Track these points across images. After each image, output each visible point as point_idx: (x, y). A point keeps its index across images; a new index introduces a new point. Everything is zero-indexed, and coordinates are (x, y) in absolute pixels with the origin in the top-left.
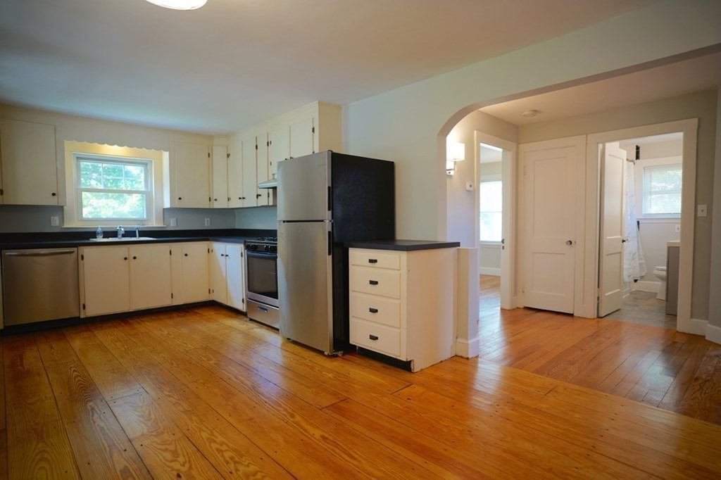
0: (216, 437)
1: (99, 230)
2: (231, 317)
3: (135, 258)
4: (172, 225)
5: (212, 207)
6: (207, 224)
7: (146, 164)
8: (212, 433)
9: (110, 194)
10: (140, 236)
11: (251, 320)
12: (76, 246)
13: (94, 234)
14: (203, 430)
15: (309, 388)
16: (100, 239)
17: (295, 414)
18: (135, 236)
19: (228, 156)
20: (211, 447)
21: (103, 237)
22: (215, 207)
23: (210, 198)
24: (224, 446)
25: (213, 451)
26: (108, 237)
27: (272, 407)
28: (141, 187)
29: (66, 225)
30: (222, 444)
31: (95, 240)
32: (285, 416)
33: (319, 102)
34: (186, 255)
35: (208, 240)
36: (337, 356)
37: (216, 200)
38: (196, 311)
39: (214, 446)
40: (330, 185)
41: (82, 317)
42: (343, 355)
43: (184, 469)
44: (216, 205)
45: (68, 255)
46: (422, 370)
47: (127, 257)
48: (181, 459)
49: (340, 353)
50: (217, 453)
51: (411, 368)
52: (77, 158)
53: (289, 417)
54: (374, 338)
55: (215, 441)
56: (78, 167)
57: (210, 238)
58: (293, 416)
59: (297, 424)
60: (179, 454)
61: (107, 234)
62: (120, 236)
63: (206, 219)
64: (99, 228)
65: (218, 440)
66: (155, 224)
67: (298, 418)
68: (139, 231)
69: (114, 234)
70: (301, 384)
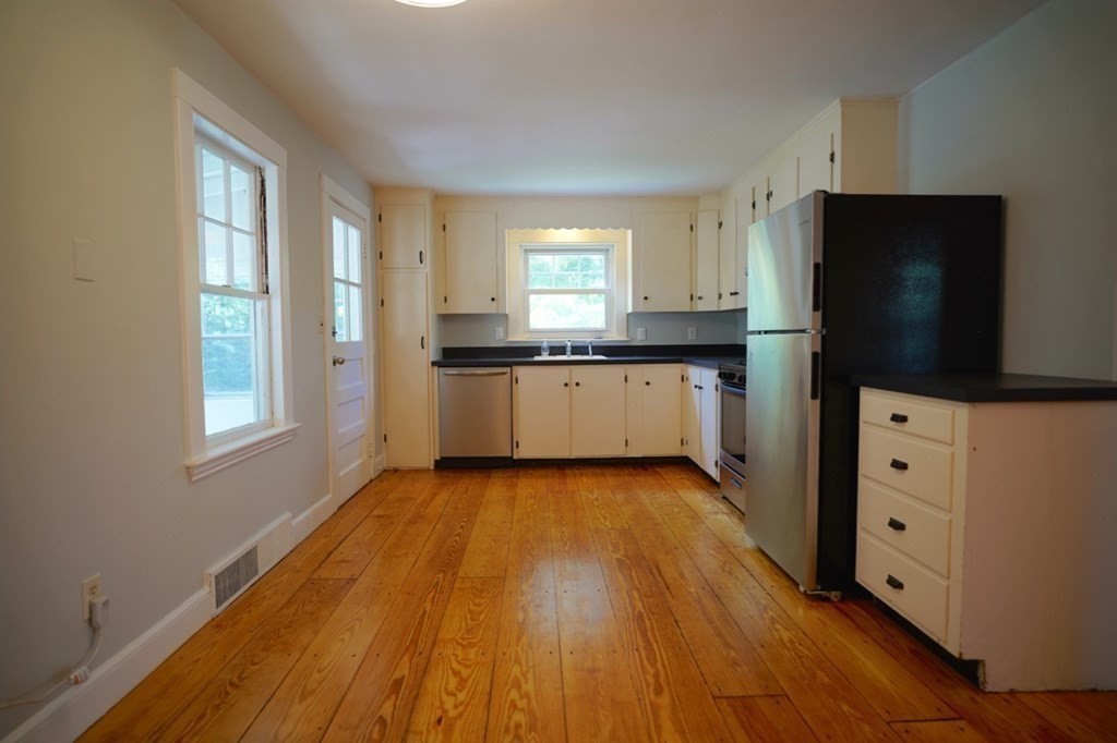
0: (526, 682)
1: (545, 345)
2: (700, 487)
3: (577, 384)
4: (640, 338)
5: (694, 310)
6: (689, 336)
7: (607, 250)
8: (527, 671)
9: (591, 296)
10: (594, 354)
11: (724, 498)
12: (510, 365)
13: (537, 350)
14: (520, 664)
15: (727, 645)
16: (545, 357)
17: (666, 690)
18: (588, 354)
19: (720, 225)
20: (508, 693)
21: (550, 355)
22: (700, 309)
23: (692, 296)
24: (525, 701)
25: (506, 701)
26: (555, 355)
27: (641, 661)
28: (600, 284)
29: (510, 339)
30: (526, 696)
31: (537, 358)
32: (648, 685)
33: (841, 101)
34: (648, 383)
35: (681, 362)
36: (827, 599)
37: (700, 298)
38: (658, 470)
39: (514, 694)
40: (820, 261)
41: (515, 457)
42: (842, 600)
43: (452, 713)
44: (701, 307)
45: (500, 377)
46: (1012, 692)
47: (567, 381)
48: (461, 696)
49: (834, 595)
50: (507, 705)
51: (977, 679)
52: (526, 251)
53: (651, 691)
54: (895, 584)
55: (519, 687)
56: (526, 262)
57: (684, 359)
58: (659, 691)
59: (655, 709)
60: (463, 688)
61: (555, 350)
62: (569, 353)
63: (690, 330)
64: (545, 342)
65: (524, 687)
66: (616, 336)
67: (665, 700)
68: (593, 348)
69: (561, 350)
70: (720, 635)
